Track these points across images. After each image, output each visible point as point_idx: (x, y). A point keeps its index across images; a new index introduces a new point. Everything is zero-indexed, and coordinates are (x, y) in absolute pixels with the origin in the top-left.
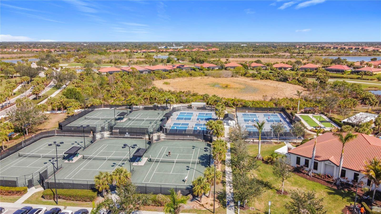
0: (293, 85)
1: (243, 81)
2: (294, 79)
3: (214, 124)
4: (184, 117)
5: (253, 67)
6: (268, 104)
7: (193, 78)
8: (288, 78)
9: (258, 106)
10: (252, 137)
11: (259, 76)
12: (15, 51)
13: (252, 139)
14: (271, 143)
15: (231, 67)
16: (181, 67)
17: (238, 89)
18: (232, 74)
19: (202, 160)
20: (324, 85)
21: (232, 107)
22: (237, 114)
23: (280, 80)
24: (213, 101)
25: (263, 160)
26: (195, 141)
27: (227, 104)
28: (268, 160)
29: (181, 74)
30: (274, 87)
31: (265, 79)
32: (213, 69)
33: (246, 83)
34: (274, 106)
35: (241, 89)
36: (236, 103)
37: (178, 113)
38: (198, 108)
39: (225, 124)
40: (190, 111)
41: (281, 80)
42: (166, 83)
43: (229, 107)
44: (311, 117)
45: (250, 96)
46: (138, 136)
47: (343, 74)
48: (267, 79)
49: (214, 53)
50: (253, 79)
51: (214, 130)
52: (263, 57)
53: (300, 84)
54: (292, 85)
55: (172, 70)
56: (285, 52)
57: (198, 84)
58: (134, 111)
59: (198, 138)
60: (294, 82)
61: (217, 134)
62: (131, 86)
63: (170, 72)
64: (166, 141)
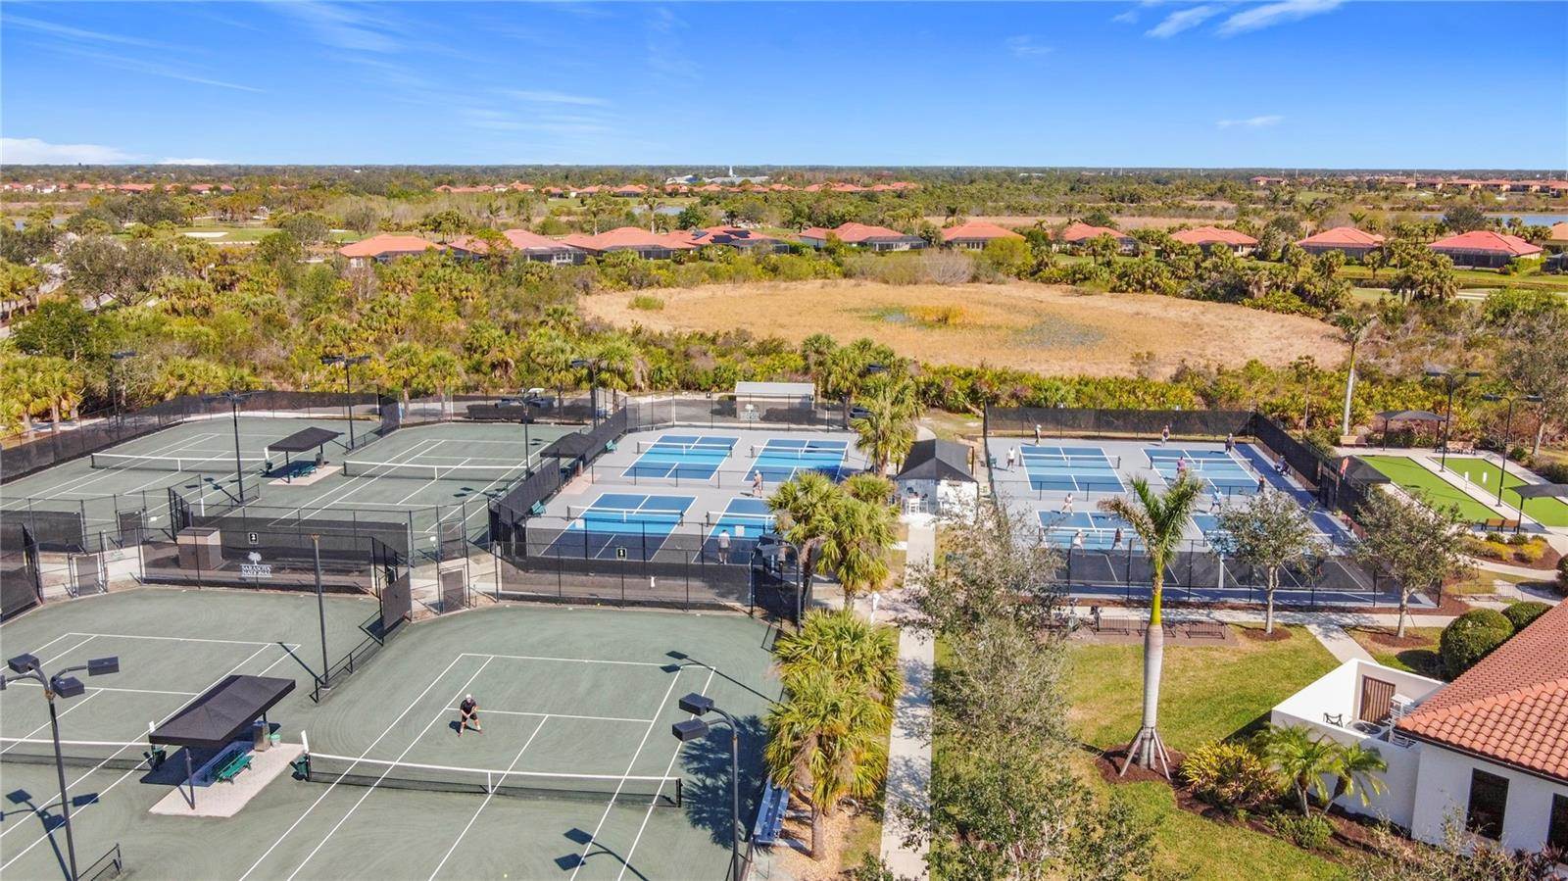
0: (1279, 315)
1: (1029, 298)
2: (1278, 287)
3: (825, 497)
4: (677, 462)
5: (1074, 243)
6: (1163, 395)
7: (783, 285)
8: (1248, 284)
9: (1110, 404)
10: (1087, 589)
11: (1106, 276)
12: (47, 191)
13: (1083, 603)
14: (1218, 631)
15: (971, 243)
16: (733, 237)
17: (1002, 333)
18: (972, 270)
19: (708, 772)
20: (1440, 312)
21: (967, 411)
22: (990, 447)
23: (1211, 295)
24: (856, 371)
25: (1179, 779)
26: (698, 613)
27: (939, 396)
28: (1221, 781)
29: (729, 267)
30: (1185, 325)
31: (1135, 291)
32: (885, 248)
33: (1043, 305)
34: (1199, 405)
35: (1017, 331)
36: (985, 389)
37: (649, 439)
38: (773, 415)
39: (915, 501)
40: (720, 430)
41: (1214, 293)
42: (646, 305)
43: (945, 413)
44: (1435, 467)
45: (1064, 360)
46: (339, 572)
47: (1505, 273)
48: (1143, 288)
49: (899, 196)
50: (1076, 291)
51: (822, 537)
52: (1118, 212)
53: (1313, 309)
54: (1270, 313)
55: (688, 250)
56: (1212, 196)
57: (800, 309)
58: (403, 426)
59: (722, 595)
60: (1278, 302)
61: (843, 570)
62: (459, 314)
63: (678, 257)
64: (504, 609)
